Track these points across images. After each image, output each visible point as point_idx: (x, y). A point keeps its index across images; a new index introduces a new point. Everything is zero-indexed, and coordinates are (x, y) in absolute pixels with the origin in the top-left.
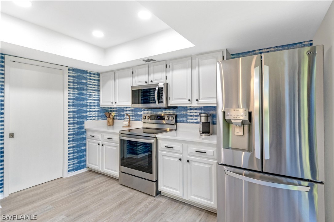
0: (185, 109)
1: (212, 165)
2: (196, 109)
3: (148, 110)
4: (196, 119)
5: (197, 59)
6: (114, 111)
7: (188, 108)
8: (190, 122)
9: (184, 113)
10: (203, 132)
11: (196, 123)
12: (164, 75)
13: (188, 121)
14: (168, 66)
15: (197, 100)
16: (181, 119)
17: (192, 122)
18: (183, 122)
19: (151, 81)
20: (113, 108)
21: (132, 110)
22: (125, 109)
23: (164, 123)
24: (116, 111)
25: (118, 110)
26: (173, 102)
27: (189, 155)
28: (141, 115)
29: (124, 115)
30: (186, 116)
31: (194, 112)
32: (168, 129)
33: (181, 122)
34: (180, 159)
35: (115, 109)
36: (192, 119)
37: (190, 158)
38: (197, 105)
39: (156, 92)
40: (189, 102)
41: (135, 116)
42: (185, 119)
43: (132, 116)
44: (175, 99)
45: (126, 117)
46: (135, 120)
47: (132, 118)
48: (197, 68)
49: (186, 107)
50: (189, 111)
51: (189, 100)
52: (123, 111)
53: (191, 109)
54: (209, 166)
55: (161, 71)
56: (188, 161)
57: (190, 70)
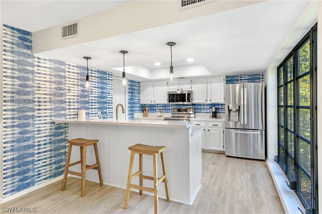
0: (200, 105)
1: (221, 131)
2: (207, 105)
3: (174, 106)
4: (207, 111)
5: (210, 79)
6: (147, 107)
7: (202, 104)
8: (203, 113)
9: (199, 107)
10: (213, 117)
11: (207, 113)
12: (190, 86)
13: (202, 112)
14: (192, 81)
15: (210, 100)
16: (197, 111)
17: (204, 113)
18: (199, 112)
19: (182, 89)
20: (146, 105)
21: (162, 106)
22: (156, 105)
23: (184, 113)
24: (149, 107)
25: (150, 106)
26: (195, 101)
27: (209, 127)
28: (169, 109)
29: (155, 110)
30: (201, 109)
31: (205, 107)
32: (186, 116)
33: (197, 112)
34: (204, 130)
35: (148, 106)
36: (204, 111)
37: (209, 129)
38: (210, 103)
39: (186, 96)
40: (206, 101)
41: (164, 110)
42: (200, 111)
43: (162, 110)
44: (197, 100)
45: (157, 110)
46: (164, 112)
47: (162, 111)
48: (210, 84)
49: (201, 104)
50: (202, 106)
51: (206, 100)
52: (155, 107)
53: (204, 105)
54: (219, 131)
55: (188, 84)
56: (209, 130)
57: (206, 85)
